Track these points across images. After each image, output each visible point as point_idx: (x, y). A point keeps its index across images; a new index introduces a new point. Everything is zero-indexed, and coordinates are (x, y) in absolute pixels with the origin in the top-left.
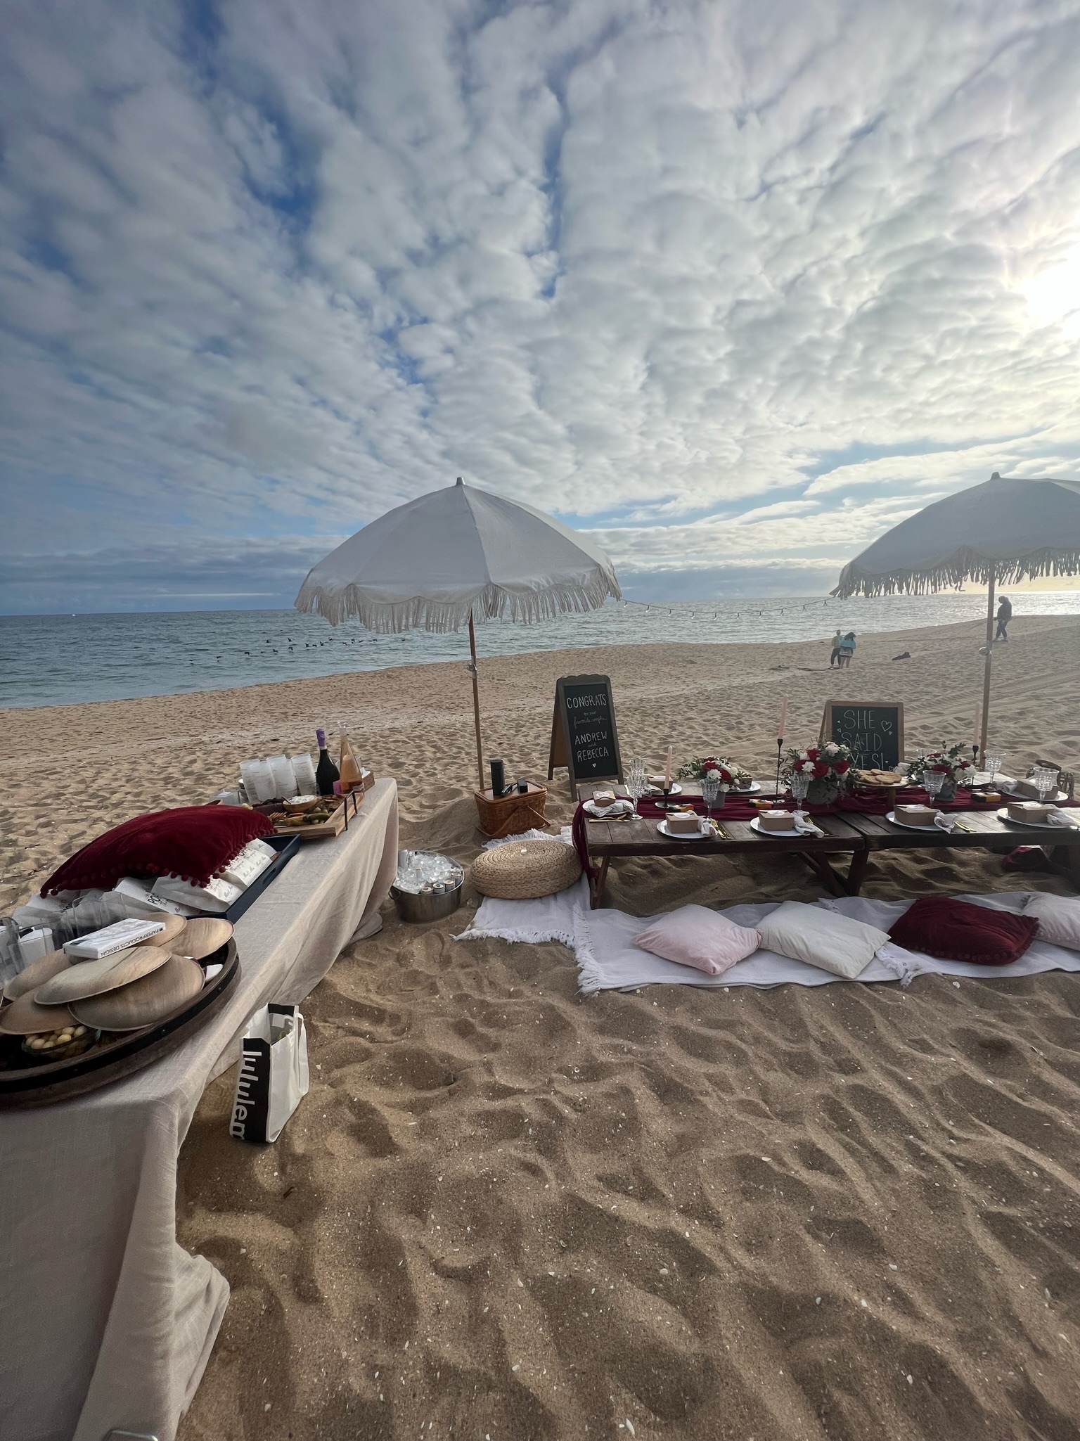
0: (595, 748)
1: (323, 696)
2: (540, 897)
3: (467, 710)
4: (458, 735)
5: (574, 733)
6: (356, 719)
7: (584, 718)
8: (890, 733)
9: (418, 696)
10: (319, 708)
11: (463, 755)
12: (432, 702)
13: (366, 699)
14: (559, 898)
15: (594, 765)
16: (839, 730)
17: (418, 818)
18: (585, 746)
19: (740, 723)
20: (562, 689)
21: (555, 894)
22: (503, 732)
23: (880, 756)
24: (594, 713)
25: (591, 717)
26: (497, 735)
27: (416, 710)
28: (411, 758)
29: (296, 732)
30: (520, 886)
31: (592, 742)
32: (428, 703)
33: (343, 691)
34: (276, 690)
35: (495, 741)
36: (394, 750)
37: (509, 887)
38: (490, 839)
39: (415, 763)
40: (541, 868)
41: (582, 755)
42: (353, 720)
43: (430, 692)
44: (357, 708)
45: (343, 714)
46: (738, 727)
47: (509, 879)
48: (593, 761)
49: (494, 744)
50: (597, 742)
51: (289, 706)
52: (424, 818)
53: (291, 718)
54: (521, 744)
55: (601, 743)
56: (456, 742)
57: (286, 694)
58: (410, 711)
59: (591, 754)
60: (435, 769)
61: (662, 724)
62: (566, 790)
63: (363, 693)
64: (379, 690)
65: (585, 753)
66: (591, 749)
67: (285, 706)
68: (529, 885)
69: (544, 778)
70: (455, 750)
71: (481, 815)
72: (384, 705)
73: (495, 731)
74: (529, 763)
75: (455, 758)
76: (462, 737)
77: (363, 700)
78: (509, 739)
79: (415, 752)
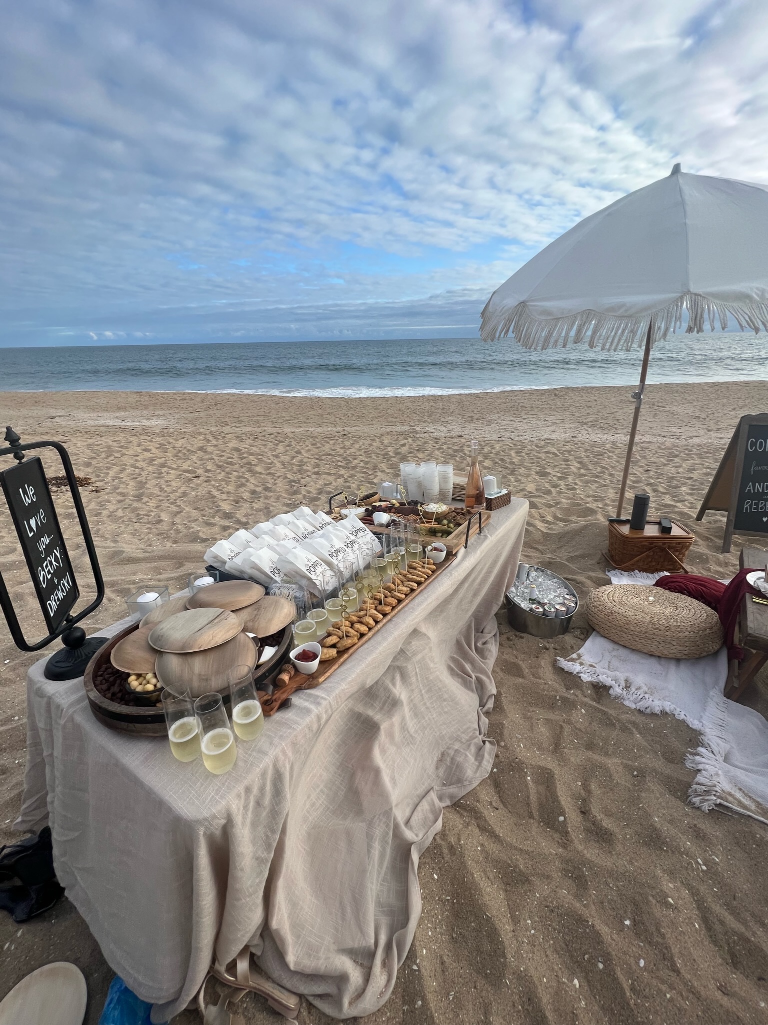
1: (501, 406)
2: (659, 657)
3: (619, 431)
4: (606, 456)
5: (747, 478)
6: (522, 428)
9: (577, 414)
10: (496, 415)
11: (606, 476)
12: (588, 420)
13: (533, 412)
14: (683, 666)
15: (765, 519)
17: (549, 529)
18: (758, 496)
20: (746, 428)
21: (678, 660)
22: (653, 459)
26: (646, 462)
27: (572, 426)
28: (557, 469)
29: (476, 432)
30: (637, 639)
32: (584, 421)
33: (517, 404)
34: (469, 399)
35: (642, 467)
36: (544, 460)
37: (625, 636)
38: (614, 569)
39: (559, 475)
40: (668, 629)
41: (751, 506)
42: (519, 428)
43: (588, 412)
44: (524, 419)
45: (512, 422)
47: (627, 627)
48: (765, 514)
49: (641, 470)
51: (475, 411)
52: (555, 530)
53: (475, 421)
54: (671, 475)
56: (602, 462)
57: (475, 402)
58: (567, 426)
60: (576, 484)
62: (716, 536)
63: (532, 407)
64: (545, 406)
65: (757, 504)
67: (473, 411)
68: (649, 642)
69: (691, 517)
70: (599, 469)
71: (611, 544)
72: (547, 419)
73: (644, 457)
74: (676, 496)
75: (597, 477)
76: (609, 457)
77: (530, 413)
78: (658, 467)
79: (561, 465)
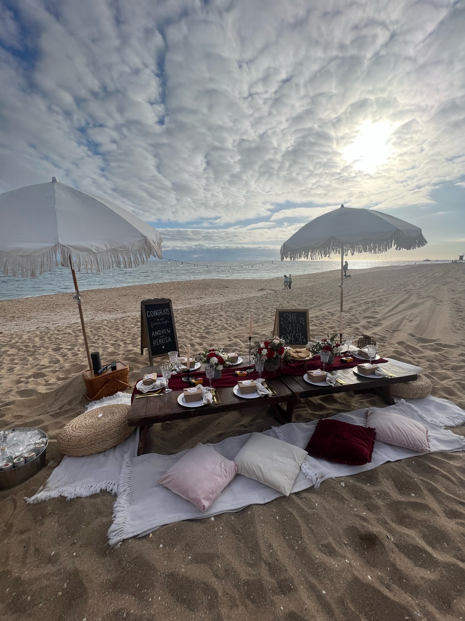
0: (163, 338)
1: (40, 306)
2: (105, 451)
3: (119, 312)
4: (102, 328)
5: (151, 330)
6: (56, 319)
7: (157, 322)
8: (304, 323)
9: (94, 305)
10: (36, 313)
11: (100, 341)
12: (101, 308)
13: (65, 308)
14: (117, 449)
15: (163, 347)
16: (282, 323)
17: (49, 389)
18: (158, 337)
19: (242, 317)
20: (144, 306)
21: (115, 447)
22: (128, 326)
23: (300, 334)
24: (163, 319)
25: (161, 321)
26: (123, 328)
27: (92, 312)
28: (68, 344)
29: (16, 327)
30: (87, 448)
31: (162, 335)
32: (99, 309)
33: (52, 303)
34: (11, 304)
35: (121, 331)
36: (61, 339)
37: (79, 450)
38: (91, 401)
39: (69, 347)
40: (104, 432)
41: (156, 342)
42: (54, 319)
43: (101, 303)
44: (58, 313)
45: (49, 316)
46: (241, 319)
47: (79, 443)
48: (163, 345)
49: (120, 333)
50: (164, 335)
51: (17, 312)
52: (54, 388)
53: (16, 319)
54: (135, 332)
55: (167, 335)
56: (99, 333)
57: (17, 306)
58: (88, 313)
59: (161, 341)
60: (79, 351)
61: (207, 319)
63: (64, 304)
64: (73, 303)
65: (158, 341)
66: (161, 338)
67: (14, 312)
68: (94, 446)
69: (138, 354)
70: (96, 338)
72: (74, 311)
73: (123, 326)
74: (135, 344)
75: (94, 343)
76: (104, 329)
77: (63, 308)
78: (129, 330)
79: (72, 340)
